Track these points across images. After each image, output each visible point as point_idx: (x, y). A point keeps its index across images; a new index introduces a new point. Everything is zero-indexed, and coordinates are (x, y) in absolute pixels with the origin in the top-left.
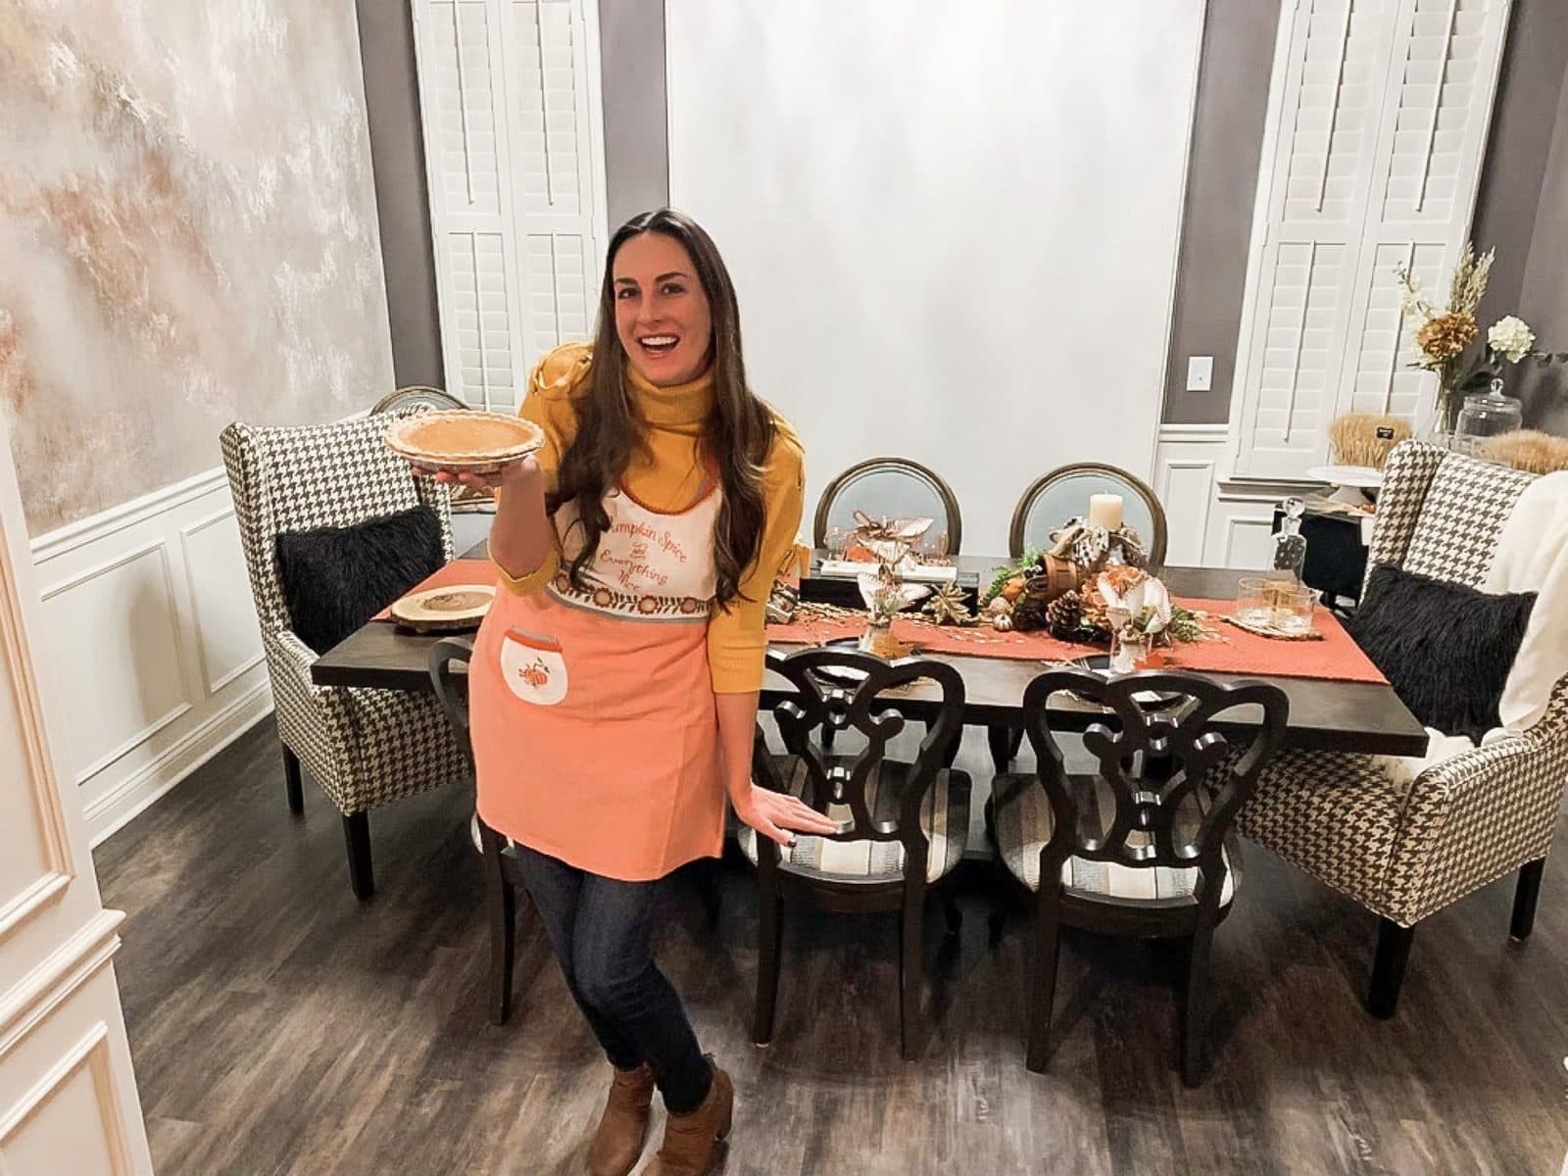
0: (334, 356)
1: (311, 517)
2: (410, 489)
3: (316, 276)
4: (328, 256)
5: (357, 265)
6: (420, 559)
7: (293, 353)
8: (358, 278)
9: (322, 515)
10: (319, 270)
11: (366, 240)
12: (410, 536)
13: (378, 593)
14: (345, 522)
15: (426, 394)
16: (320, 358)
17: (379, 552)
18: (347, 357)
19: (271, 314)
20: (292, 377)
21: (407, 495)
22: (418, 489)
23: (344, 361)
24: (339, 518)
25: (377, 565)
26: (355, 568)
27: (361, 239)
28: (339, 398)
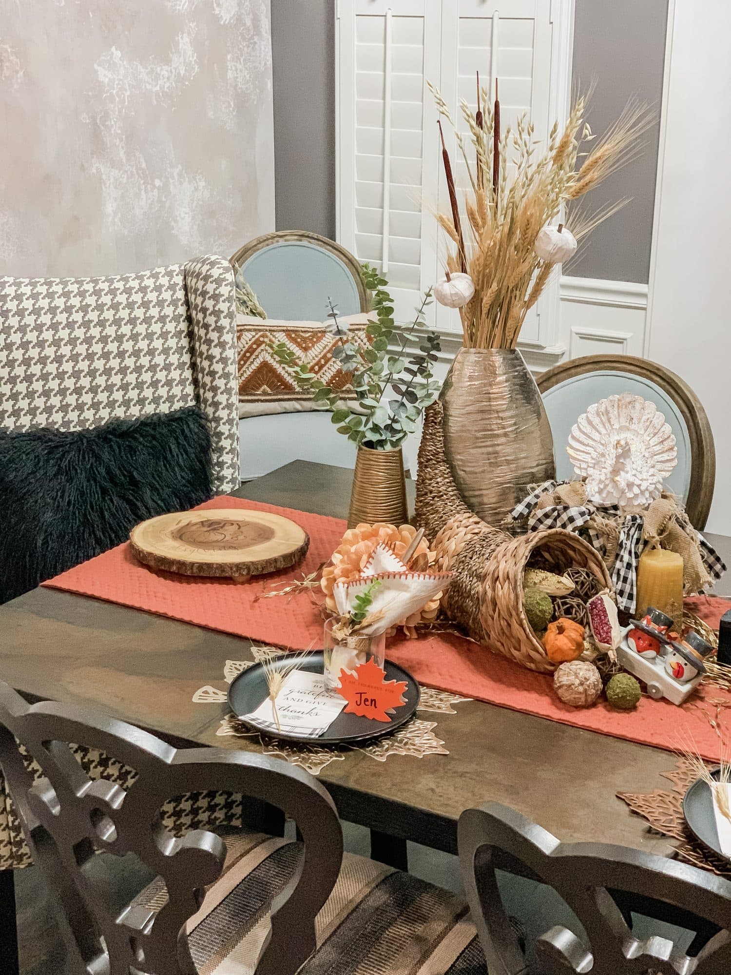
0: (181, 183)
1: (32, 412)
2: (182, 382)
3: (164, 71)
4: (184, 42)
5: (229, 57)
6: (168, 491)
7: (115, 173)
8: (230, 75)
9: (48, 410)
10: (167, 61)
11: (249, 23)
12: (160, 453)
13: (99, 534)
14: (81, 422)
15: (305, 242)
16: (157, 183)
17: (109, 471)
18: (202, 184)
19: (85, 118)
20: (110, 207)
21: (177, 390)
22: (195, 382)
23: (196, 189)
24: (73, 416)
25: (104, 492)
26: (72, 494)
27: (239, 20)
28: (184, 240)
